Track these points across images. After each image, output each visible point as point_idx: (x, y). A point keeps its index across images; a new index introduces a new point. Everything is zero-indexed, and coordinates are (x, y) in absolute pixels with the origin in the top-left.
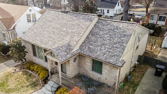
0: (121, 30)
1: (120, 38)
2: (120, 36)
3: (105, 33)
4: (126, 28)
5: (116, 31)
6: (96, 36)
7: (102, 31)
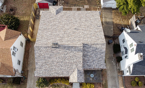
0: (99, 50)
1: (100, 55)
2: (100, 54)
3: (91, 53)
4: (101, 48)
5: (97, 50)
6: (87, 56)
7: (89, 52)
